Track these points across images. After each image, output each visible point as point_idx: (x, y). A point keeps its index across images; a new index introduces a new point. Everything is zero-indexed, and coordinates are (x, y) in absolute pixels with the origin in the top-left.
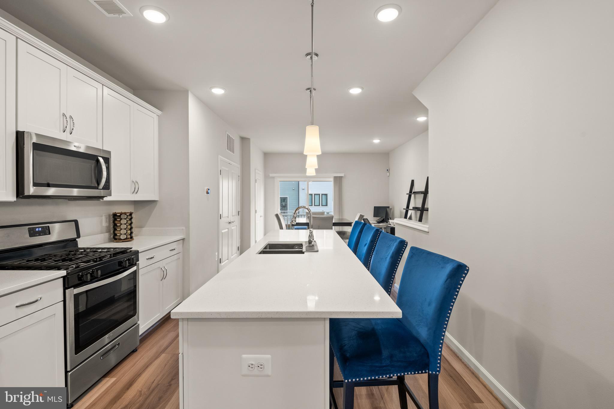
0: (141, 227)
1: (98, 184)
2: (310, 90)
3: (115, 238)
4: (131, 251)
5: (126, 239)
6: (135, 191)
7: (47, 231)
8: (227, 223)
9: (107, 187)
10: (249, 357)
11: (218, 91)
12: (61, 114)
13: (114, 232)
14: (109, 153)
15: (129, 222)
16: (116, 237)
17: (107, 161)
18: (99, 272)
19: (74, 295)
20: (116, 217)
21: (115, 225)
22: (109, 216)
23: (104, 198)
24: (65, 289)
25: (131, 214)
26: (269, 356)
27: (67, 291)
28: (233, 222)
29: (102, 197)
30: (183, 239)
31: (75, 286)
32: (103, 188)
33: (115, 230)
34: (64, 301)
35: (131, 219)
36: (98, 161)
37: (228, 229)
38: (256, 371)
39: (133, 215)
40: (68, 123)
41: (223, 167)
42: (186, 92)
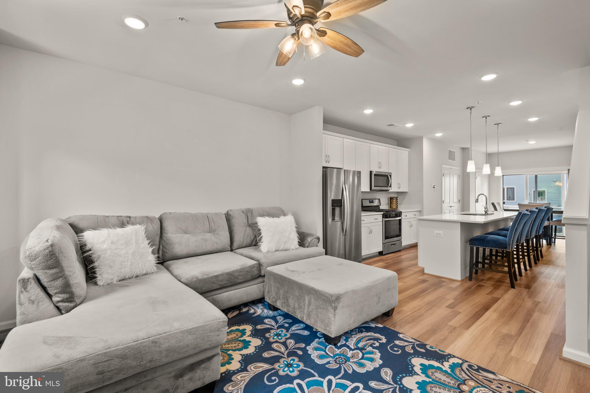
0: (400, 204)
1: (388, 186)
4: (398, 211)
5: (395, 208)
6: (399, 188)
7: (372, 202)
8: (449, 206)
9: (391, 186)
10: (437, 232)
11: (439, 135)
12: (378, 162)
13: (390, 205)
14: (391, 173)
15: (396, 201)
16: (391, 207)
17: (390, 176)
20: (391, 199)
21: (391, 202)
22: (388, 198)
24: (383, 218)
25: (397, 198)
26: (442, 232)
28: (453, 206)
29: (388, 190)
30: (420, 211)
31: (385, 218)
32: (389, 187)
34: (383, 221)
35: (397, 200)
36: (388, 177)
37: (450, 210)
38: (438, 235)
40: (380, 165)
41: (445, 172)
42: (422, 137)
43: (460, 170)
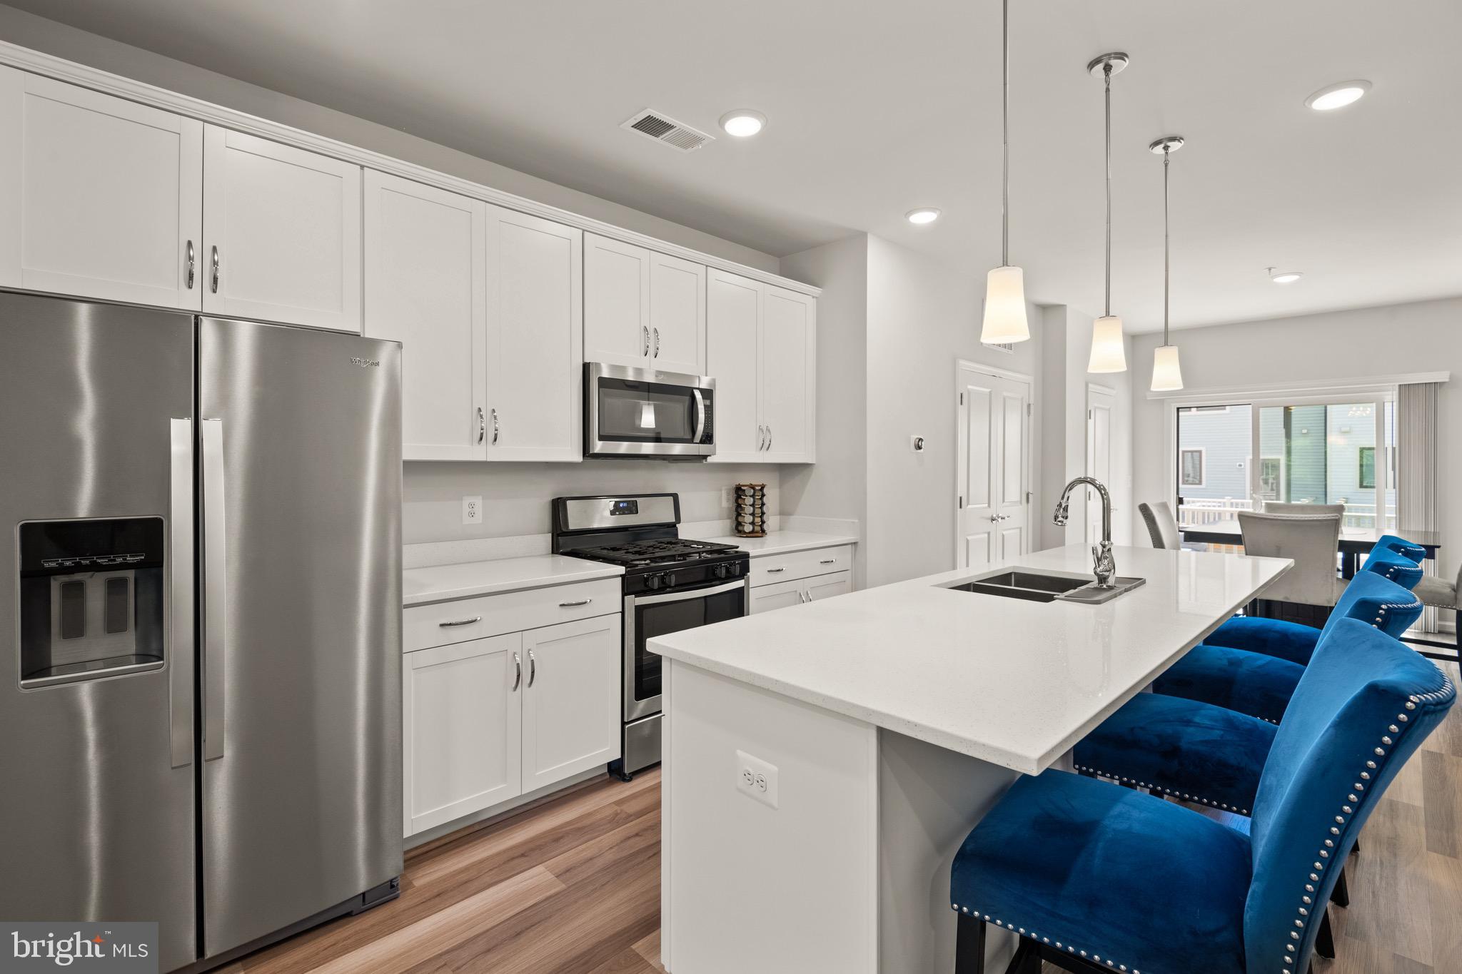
0: (789, 515)
1: (694, 434)
2: (1162, 145)
3: (738, 530)
4: (737, 552)
5: (753, 532)
6: (765, 446)
7: (632, 509)
8: (988, 519)
9: (708, 438)
11: (923, 218)
12: (642, 328)
13: (737, 518)
14: (712, 382)
15: (759, 502)
16: (740, 528)
17: (708, 394)
18: (673, 577)
19: (636, 607)
20: (740, 493)
21: (738, 507)
22: (726, 490)
23: (709, 458)
24: (624, 594)
25: (763, 487)
26: (775, 769)
27: (626, 597)
28: (1003, 518)
29: (705, 457)
30: (854, 542)
32: (702, 442)
33: (739, 515)
34: (623, 613)
35: (761, 497)
36: (693, 398)
37: (989, 533)
38: (755, 789)
39: (765, 490)
40: (650, 341)
41: (969, 387)
42: (861, 237)
43: (1032, 386)
